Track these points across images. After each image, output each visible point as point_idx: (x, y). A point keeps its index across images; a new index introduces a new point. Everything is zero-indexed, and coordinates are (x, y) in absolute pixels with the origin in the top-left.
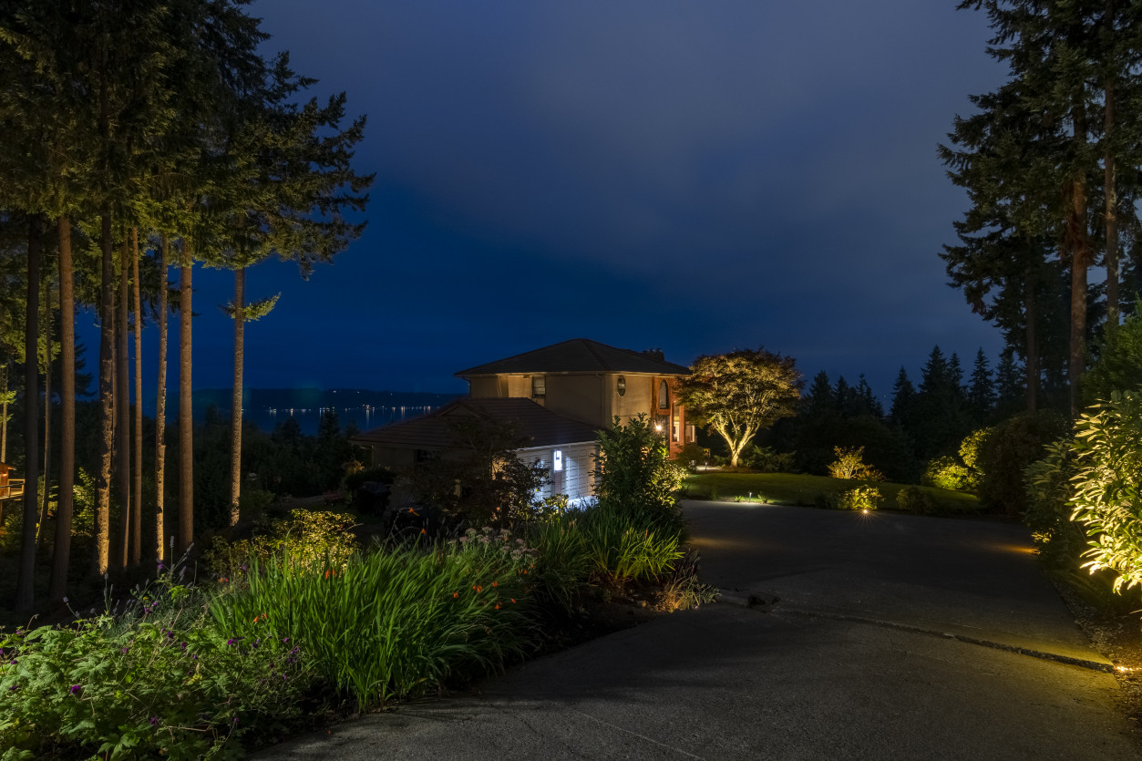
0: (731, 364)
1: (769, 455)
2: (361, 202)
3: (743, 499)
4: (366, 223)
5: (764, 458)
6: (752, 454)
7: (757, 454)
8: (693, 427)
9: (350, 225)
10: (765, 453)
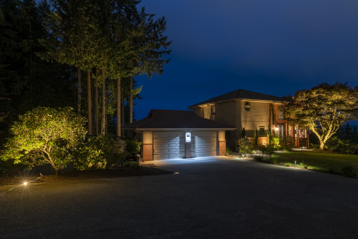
0: (314, 93)
1: (348, 144)
2: (168, 52)
3: (290, 164)
4: (170, 59)
5: (345, 146)
6: (337, 144)
7: (340, 144)
8: (306, 130)
9: (164, 60)
10: (346, 143)
